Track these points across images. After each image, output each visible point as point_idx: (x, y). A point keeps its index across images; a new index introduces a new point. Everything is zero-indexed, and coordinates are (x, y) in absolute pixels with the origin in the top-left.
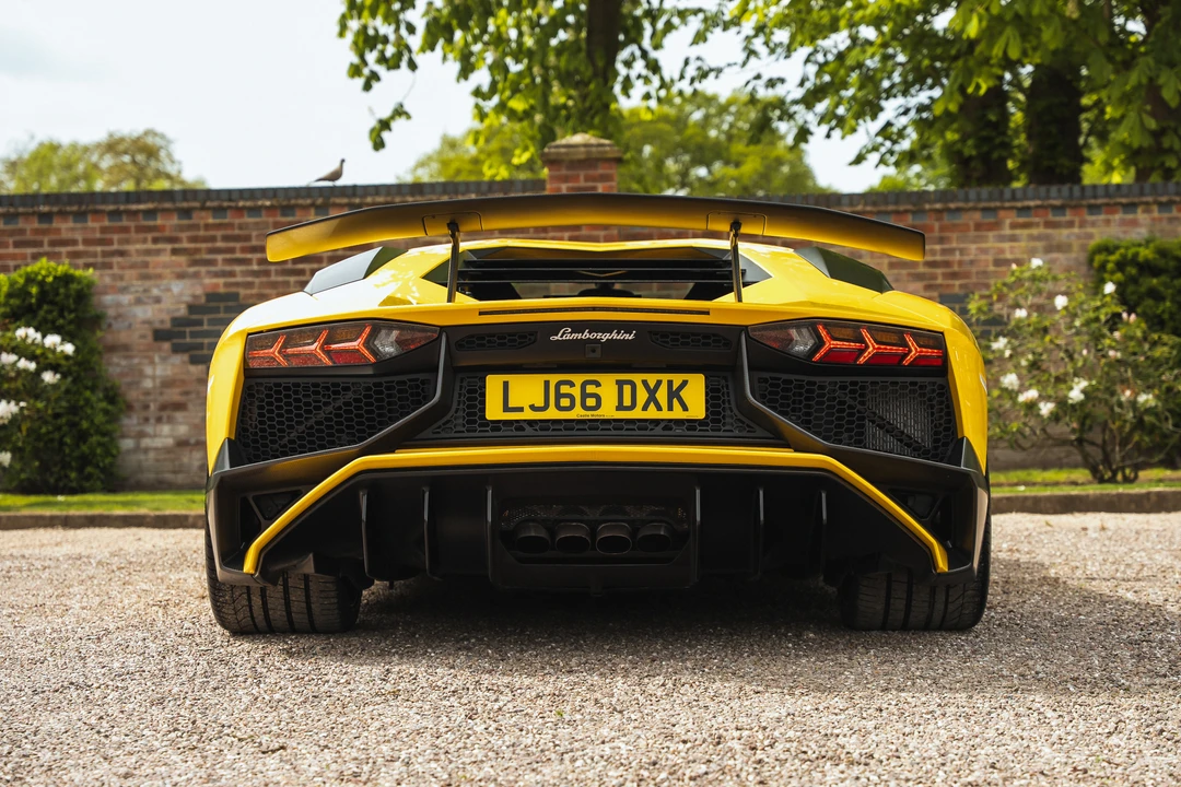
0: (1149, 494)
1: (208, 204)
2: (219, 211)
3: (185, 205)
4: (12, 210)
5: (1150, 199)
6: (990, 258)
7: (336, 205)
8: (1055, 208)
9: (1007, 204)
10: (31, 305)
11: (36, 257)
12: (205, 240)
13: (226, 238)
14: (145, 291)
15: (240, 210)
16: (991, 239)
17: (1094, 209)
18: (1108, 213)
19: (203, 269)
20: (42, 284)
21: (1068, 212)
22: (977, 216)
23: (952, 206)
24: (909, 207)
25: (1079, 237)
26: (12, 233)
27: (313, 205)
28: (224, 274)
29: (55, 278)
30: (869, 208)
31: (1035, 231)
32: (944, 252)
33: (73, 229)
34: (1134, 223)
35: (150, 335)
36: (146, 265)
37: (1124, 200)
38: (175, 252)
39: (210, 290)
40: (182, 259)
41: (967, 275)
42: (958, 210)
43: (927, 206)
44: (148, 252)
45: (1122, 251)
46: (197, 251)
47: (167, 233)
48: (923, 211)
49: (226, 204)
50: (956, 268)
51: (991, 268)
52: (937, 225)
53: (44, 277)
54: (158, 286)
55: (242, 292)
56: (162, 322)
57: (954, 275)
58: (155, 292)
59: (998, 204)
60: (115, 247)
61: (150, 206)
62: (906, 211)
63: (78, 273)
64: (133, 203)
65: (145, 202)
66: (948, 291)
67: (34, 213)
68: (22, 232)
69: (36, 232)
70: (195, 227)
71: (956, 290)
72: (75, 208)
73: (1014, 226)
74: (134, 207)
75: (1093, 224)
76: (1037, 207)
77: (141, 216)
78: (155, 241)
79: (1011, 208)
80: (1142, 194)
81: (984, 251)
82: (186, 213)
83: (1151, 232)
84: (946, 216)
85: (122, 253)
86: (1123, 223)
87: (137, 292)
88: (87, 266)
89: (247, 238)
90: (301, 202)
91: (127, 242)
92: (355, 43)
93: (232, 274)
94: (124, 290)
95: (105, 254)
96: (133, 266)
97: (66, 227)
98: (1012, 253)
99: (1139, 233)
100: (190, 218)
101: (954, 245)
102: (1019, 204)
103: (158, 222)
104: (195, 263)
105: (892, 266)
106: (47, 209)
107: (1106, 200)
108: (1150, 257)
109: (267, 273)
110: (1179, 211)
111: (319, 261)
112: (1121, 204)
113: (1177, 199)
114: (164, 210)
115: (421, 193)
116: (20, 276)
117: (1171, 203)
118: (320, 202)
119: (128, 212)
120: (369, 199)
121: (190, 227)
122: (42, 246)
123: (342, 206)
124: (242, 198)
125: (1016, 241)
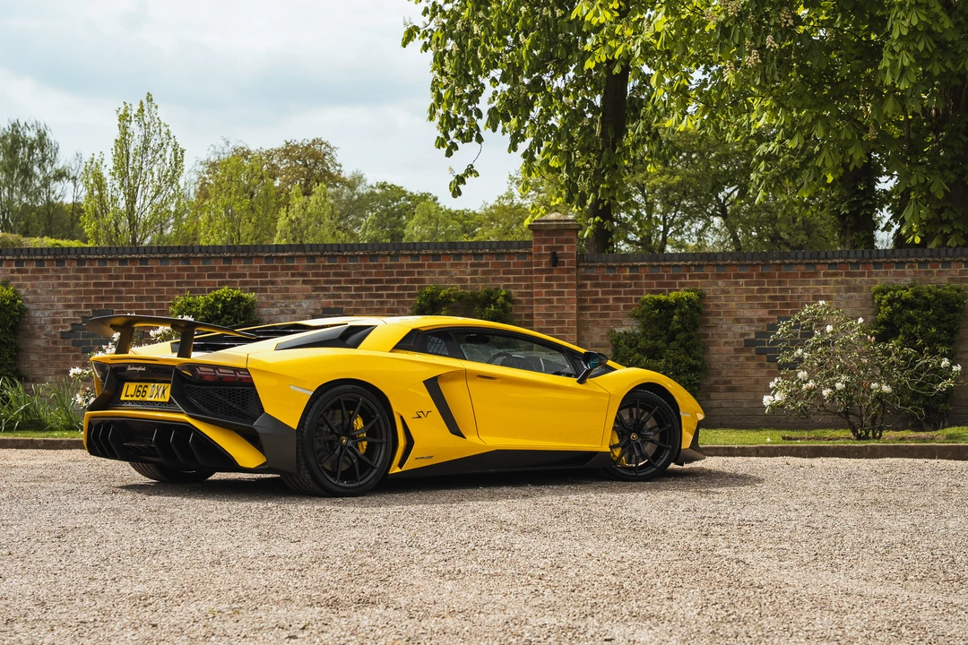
0: (866, 446)
1: (325, 252)
2: (332, 257)
3: (311, 253)
4: (207, 255)
5: (913, 259)
6: (811, 295)
7: (402, 255)
8: (851, 263)
9: (822, 261)
10: (217, 314)
11: (222, 284)
12: (322, 275)
13: (336, 274)
14: (286, 306)
15: (345, 258)
16: (811, 283)
17: (877, 265)
18: (885, 268)
19: (322, 293)
20: (224, 302)
21: (861, 267)
22: (803, 268)
23: (787, 262)
24: (760, 262)
25: (867, 282)
26: (208, 269)
27: (389, 255)
28: (334, 296)
29: (232, 298)
30: (734, 262)
31: (840, 279)
32: (781, 290)
33: (243, 267)
34: (903, 274)
36: (287, 290)
37: (896, 260)
38: (305, 282)
39: (325, 306)
40: (309, 287)
41: (796, 305)
42: (791, 264)
43: (771, 262)
44: (288, 282)
45: (892, 292)
46: (318, 281)
47: (300, 271)
48: (769, 265)
49: (336, 254)
50: (789, 301)
51: (812, 301)
52: (777, 273)
53: (226, 298)
54: (293, 303)
55: (345, 307)
57: (788, 305)
58: (292, 307)
59: (816, 261)
60: (269, 279)
61: (290, 254)
62: (758, 265)
63: (245, 295)
64: (280, 252)
65: (287, 252)
66: (784, 315)
67: (220, 257)
68: (213, 268)
69: (221, 268)
70: (318, 267)
71: (789, 314)
72: (245, 255)
73: (825, 275)
74: (281, 255)
75: (877, 275)
76: (841, 263)
77: (285, 260)
78: (293, 275)
79: (825, 264)
80: (908, 256)
81: (807, 290)
82: (312, 258)
83: (914, 280)
84: (783, 267)
85: (272, 283)
86: (896, 274)
87: (281, 306)
88: (252, 290)
89: (349, 275)
90: (381, 252)
91: (276, 276)
92: (441, 124)
93: (339, 296)
94: (273, 305)
95: (262, 283)
96: (277, 291)
97: (239, 266)
98: (824, 291)
99: (906, 281)
100: (314, 261)
101: (788, 286)
102: (830, 262)
103: (295, 264)
104: (316, 289)
105: (748, 298)
106: (228, 255)
107: (884, 260)
108: (909, 296)
109: (360, 296)
110: (932, 267)
111: (392, 289)
112: (894, 262)
113: (931, 260)
114: (299, 256)
115: (456, 249)
116: (212, 297)
117: (926, 262)
118: (393, 252)
119: (277, 257)
120: (423, 252)
121: (314, 267)
122: (225, 278)
123: (406, 255)
124: (346, 250)
125: (827, 284)
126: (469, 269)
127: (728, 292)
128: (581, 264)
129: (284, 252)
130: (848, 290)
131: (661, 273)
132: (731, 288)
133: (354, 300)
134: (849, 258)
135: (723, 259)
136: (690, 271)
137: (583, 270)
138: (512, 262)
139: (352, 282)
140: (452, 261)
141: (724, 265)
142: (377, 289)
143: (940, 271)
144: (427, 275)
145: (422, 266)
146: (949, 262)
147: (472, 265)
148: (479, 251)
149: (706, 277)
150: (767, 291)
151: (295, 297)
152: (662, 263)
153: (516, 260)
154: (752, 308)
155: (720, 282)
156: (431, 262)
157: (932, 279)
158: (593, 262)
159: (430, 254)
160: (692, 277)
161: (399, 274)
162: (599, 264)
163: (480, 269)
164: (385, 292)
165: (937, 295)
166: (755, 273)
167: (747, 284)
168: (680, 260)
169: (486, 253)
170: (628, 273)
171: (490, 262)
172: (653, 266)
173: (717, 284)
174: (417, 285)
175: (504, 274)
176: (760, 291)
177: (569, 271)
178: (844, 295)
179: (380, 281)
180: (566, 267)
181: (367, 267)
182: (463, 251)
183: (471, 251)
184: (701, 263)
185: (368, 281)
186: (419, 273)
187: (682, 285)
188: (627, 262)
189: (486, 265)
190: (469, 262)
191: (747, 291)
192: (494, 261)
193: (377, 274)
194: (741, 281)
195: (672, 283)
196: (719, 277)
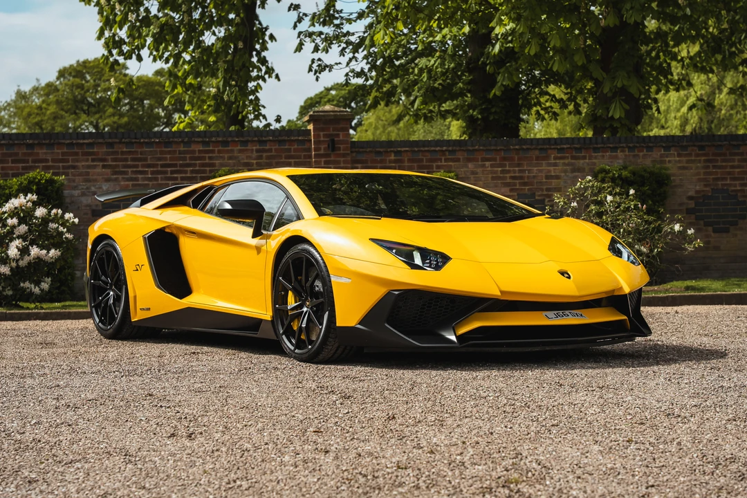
1: (123, 140)
2: (130, 144)
3: (110, 140)
4: (11, 142)
5: (624, 145)
6: (544, 175)
7: (195, 142)
8: (576, 148)
9: (552, 147)
12: (121, 160)
13: (133, 160)
14: (87, 188)
15: (141, 144)
16: (544, 165)
17: (596, 150)
18: (603, 152)
19: (120, 177)
21: (583, 150)
22: (537, 152)
23: (524, 147)
25: (588, 164)
26: (10, 155)
27: (182, 142)
28: (131, 179)
29: (46, 180)
30: (481, 148)
31: (566, 161)
32: (520, 171)
33: (46, 153)
34: (616, 157)
35: (90, 212)
36: (88, 174)
37: (611, 146)
38: (104, 167)
40: (109, 171)
41: (531, 184)
42: (528, 149)
43: (511, 147)
44: (89, 167)
46: (117, 166)
47: (100, 157)
48: (509, 150)
49: (134, 140)
50: (526, 180)
51: (544, 180)
52: (516, 157)
53: (40, 180)
54: (94, 186)
56: (97, 205)
57: (525, 184)
58: (93, 189)
59: (548, 146)
60: (70, 164)
61: (90, 141)
62: (501, 150)
63: (55, 178)
64: (80, 139)
65: (88, 139)
66: (521, 193)
67: (24, 144)
68: (17, 154)
69: (24, 154)
70: (117, 153)
71: (526, 192)
72: (47, 142)
73: (555, 158)
74: (82, 141)
75: (596, 158)
76: (567, 148)
77: (85, 146)
78: (93, 160)
79: (554, 148)
80: (620, 142)
81: (540, 171)
82: (111, 145)
83: (626, 162)
84: (521, 152)
85: (74, 167)
86: (611, 157)
87: (83, 189)
88: (54, 174)
89: (146, 160)
90: (176, 140)
91: (78, 161)
92: (107, 44)
93: (136, 179)
94: (75, 188)
95: (64, 167)
96: (80, 175)
97: (42, 152)
98: (554, 172)
99: (618, 163)
100: (113, 148)
101: (525, 168)
102: (559, 147)
103: (95, 150)
104: (115, 173)
105: (493, 178)
106: (31, 142)
107: (602, 146)
108: (629, 175)
109: (156, 179)
110: (639, 151)
111: (186, 172)
112: (610, 147)
113: (638, 145)
114: (99, 143)
115: (242, 136)
116: (25, 180)
117: (635, 147)
118: (186, 140)
119: (78, 144)
120: (214, 139)
121: (113, 153)
122: (28, 162)
123: (198, 142)
124: (142, 137)
125: (556, 166)
126: (255, 154)
127: (477, 173)
128: (354, 150)
129: (84, 139)
130: (573, 171)
131: (421, 157)
132: (479, 170)
133: (151, 183)
134: (573, 144)
135: (472, 146)
136: (445, 155)
137: (354, 154)
138: (293, 148)
139: (149, 166)
140: (239, 148)
141: (473, 150)
142: (172, 172)
143: (644, 155)
144: (216, 160)
145: (212, 151)
146: (651, 147)
147: (258, 151)
148: (264, 139)
149: (458, 160)
150: (509, 172)
151: (95, 180)
152: (422, 149)
153: (296, 147)
154: (496, 186)
155: (470, 165)
156: (220, 148)
157: (639, 161)
158: (363, 148)
159: (219, 141)
160: (446, 160)
161: (191, 159)
162: (368, 150)
163: (264, 155)
164: (179, 176)
165: (652, 173)
166: (498, 157)
167: (492, 166)
168: (437, 146)
169: (270, 141)
170: (393, 157)
171: (273, 148)
172: (415, 151)
173: (468, 167)
174: (208, 169)
175: (285, 158)
176: (502, 172)
177: (344, 155)
178: (570, 175)
179: (175, 165)
180: (342, 152)
181: (162, 152)
182: (250, 139)
183: (256, 139)
184: (454, 148)
185: (162, 166)
186: (210, 158)
187: (439, 168)
188: (391, 148)
189: (270, 150)
190: (254, 148)
191: (492, 172)
192: (277, 147)
193: (171, 159)
194: (487, 164)
195: (429, 165)
196: (469, 160)
